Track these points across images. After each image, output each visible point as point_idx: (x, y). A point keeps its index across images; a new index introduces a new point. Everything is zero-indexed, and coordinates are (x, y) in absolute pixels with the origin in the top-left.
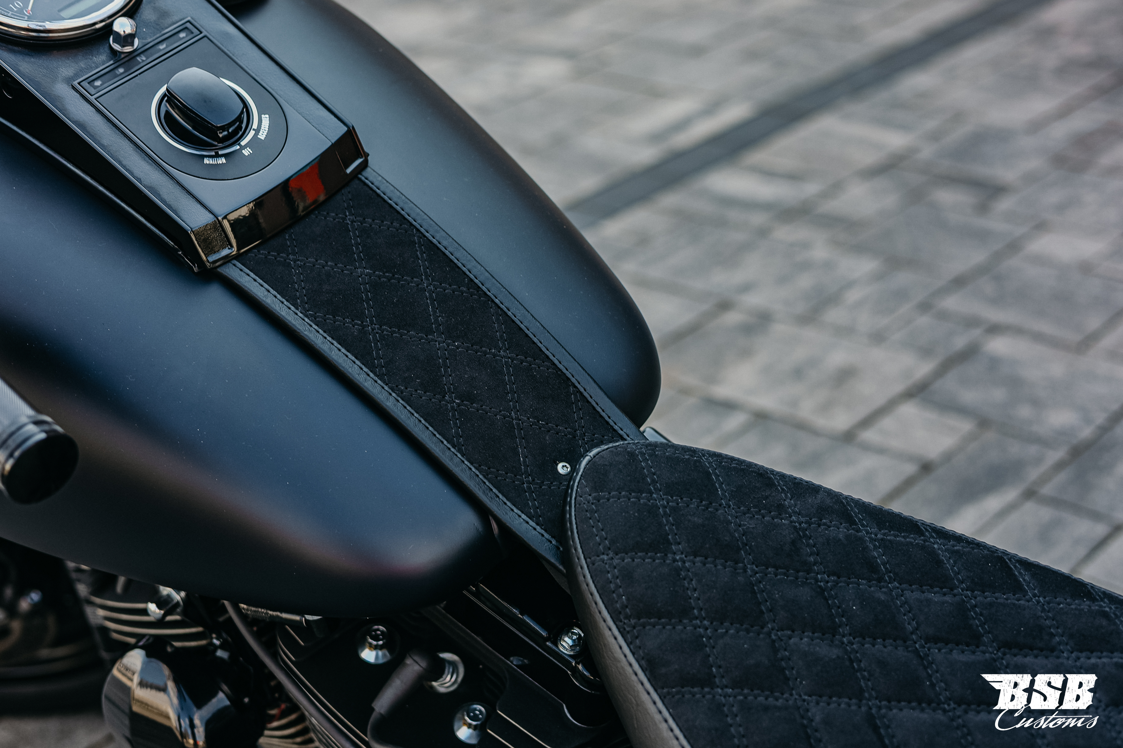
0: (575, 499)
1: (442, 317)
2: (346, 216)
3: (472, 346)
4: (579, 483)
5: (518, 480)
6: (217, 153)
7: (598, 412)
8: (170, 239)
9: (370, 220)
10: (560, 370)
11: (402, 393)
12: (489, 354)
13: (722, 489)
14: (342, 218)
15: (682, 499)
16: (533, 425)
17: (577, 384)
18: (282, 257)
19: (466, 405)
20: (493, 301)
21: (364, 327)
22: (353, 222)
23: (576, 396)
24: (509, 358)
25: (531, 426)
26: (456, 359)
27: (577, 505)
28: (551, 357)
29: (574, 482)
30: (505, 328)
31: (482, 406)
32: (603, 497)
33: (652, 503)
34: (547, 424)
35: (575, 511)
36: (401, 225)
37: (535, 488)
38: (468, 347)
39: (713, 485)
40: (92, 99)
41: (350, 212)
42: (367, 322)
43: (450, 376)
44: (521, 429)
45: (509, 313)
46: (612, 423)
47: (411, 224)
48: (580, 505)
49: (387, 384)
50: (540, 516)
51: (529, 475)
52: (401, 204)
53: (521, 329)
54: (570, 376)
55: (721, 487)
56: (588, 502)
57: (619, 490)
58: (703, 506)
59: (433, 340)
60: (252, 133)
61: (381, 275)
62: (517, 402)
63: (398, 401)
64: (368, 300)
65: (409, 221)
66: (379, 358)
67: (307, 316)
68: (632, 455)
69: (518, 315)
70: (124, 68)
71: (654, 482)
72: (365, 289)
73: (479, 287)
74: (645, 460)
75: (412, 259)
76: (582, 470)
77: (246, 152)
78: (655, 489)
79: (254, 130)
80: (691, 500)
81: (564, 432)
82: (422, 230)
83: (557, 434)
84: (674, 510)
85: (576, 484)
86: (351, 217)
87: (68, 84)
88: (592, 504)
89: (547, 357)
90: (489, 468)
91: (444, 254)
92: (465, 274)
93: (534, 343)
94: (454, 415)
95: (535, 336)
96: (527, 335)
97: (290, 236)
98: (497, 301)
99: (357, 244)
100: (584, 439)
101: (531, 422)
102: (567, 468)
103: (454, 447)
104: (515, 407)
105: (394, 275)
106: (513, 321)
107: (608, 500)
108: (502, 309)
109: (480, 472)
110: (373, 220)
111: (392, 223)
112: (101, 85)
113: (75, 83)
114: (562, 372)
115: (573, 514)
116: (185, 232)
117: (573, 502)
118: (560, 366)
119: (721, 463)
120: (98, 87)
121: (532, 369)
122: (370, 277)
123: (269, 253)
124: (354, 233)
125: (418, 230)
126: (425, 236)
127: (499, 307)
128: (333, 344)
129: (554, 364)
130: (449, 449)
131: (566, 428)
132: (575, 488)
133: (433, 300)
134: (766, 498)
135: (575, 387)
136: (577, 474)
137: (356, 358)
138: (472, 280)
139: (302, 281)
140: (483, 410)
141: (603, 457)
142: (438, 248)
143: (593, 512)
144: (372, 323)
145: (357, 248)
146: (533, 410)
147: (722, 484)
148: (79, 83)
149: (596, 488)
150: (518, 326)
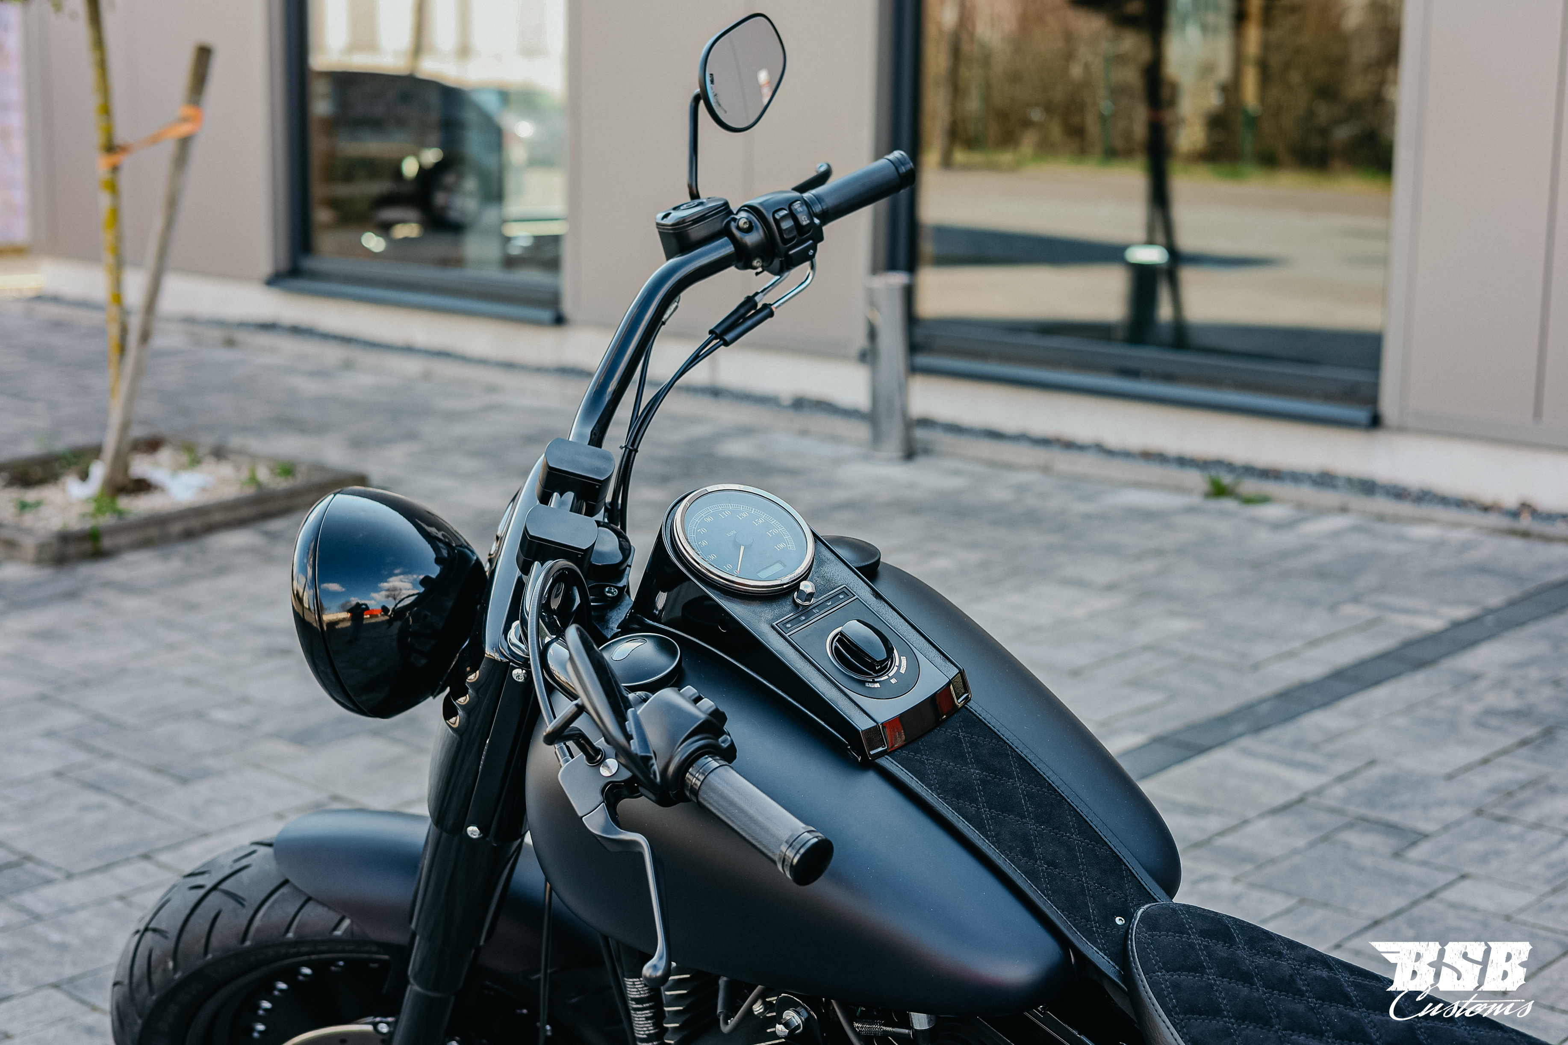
0: (1135, 935)
1: (1031, 807)
2: (959, 733)
3: (1053, 830)
4: (1137, 925)
5: (1089, 924)
6: (873, 680)
7: (1143, 885)
8: (842, 737)
9: (976, 737)
10: (1115, 853)
11: (1008, 856)
12: (1065, 836)
13: (1239, 938)
14: (956, 734)
15: (1211, 941)
16: (1098, 888)
17: (1127, 864)
18: (918, 756)
19: (1051, 869)
20: (1066, 800)
21: (978, 809)
22: (964, 737)
23: (1126, 872)
24: (1079, 841)
25: (1096, 889)
26: (1043, 838)
27: (1137, 940)
28: (1109, 843)
29: (1133, 925)
30: (1075, 819)
31: (1062, 871)
32: (1156, 935)
33: (1191, 941)
34: (1107, 889)
35: (1135, 943)
36: (998, 742)
37: (1101, 931)
38: (1051, 830)
39: (1232, 934)
40: (787, 635)
41: (962, 730)
42: (980, 805)
43: (1040, 848)
44: (1090, 890)
45: (1078, 810)
46: (1153, 894)
47: (1005, 742)
48: (1139, 939)
49: (997, 849)
50: (1106, 950)
51: (1097, 922)
52: (997, 727)
53: (1086, 821)
54: (1122, 858)
55: (1238, 936)
56: (1145, 938)
57: (1168, 931)
58: (1227, 946)
59: (1026, 823)
60: (896, 668)
61: (987, 775)
62: (1086, 871)
63: (1006, 861)
64: (980, 791)
65: (1003, 740)
66: (990, 830)
67: (939, 798)
68: (1174, 910)
69: (1085, 812)
70: (804, 616)
71: (1191, 928)
72: (977, 783)
73: (1056, 790)
74: (1183, 914)
75: (1008, 766)
76: (1138, 917)
77: (893, 681)
78: (1192, 932)
79: (896, 666)
80: (1218, 942)
81: (1119, 896)
82: (1014, 747)
83: (1115, 897)
84: (1206, 947)
85: (1135, 926)
86: (963, 734)
87: (769, 624)
88: (1148, 939)
89: (1106, 843)
90: (1070, 914)
91: (1030, 765)
92: (1045, 780)
93: (1096, 832)
94: (1044, 875)
95: (1097, 828)
96: (1091, 826)
97: (922, 743)
98: (1069, 800)
99: (969, 753)
100: (1133, 903)
101: (1096, 886)
102: (1123, 921)
103: (1046, 896)
104: (1084, 875)
105: (996, 776)
106: (1081, 816)
107: (1160, 937)
108: (1072, 807)
109: (1064, 915)
110: (978, 737)
111: (992, 740)
112: (791, 627)
113: (774, 624)
114: (1117, 854)
115: (1134, 945)
116: (858, 731)
117: (1134, 937)
118: (1115, 850)
119: (1236, 922)
120: (789, 628)
121: (1095, 850)
122: (980, 776)
123: (909, 753)
124: (966, 745)
125: (1010, 746)
126: (1015, 751)
127: (1071, 805)
128: (959, 818)
129: (1110, 848)
130: (1043, 897)
131: (1120, 894)
132: (1135, 928)
133: (1024, 796)
134: (1270, 946)
135: (1126, 865)
136: (1135, 920)
137: (975, 828)
138: (1050, 785)
139: (934, 774)
140: (1063, 874)
141: (1153, 910)
142: (1025, 760)
143: (1148, 944)
144: (984, 807)
145: (969, 755)
146: (1097, 878)
147: (1239, 935)
148: (776, 624)
149: (1149, 929)
150: (1085, 819)
